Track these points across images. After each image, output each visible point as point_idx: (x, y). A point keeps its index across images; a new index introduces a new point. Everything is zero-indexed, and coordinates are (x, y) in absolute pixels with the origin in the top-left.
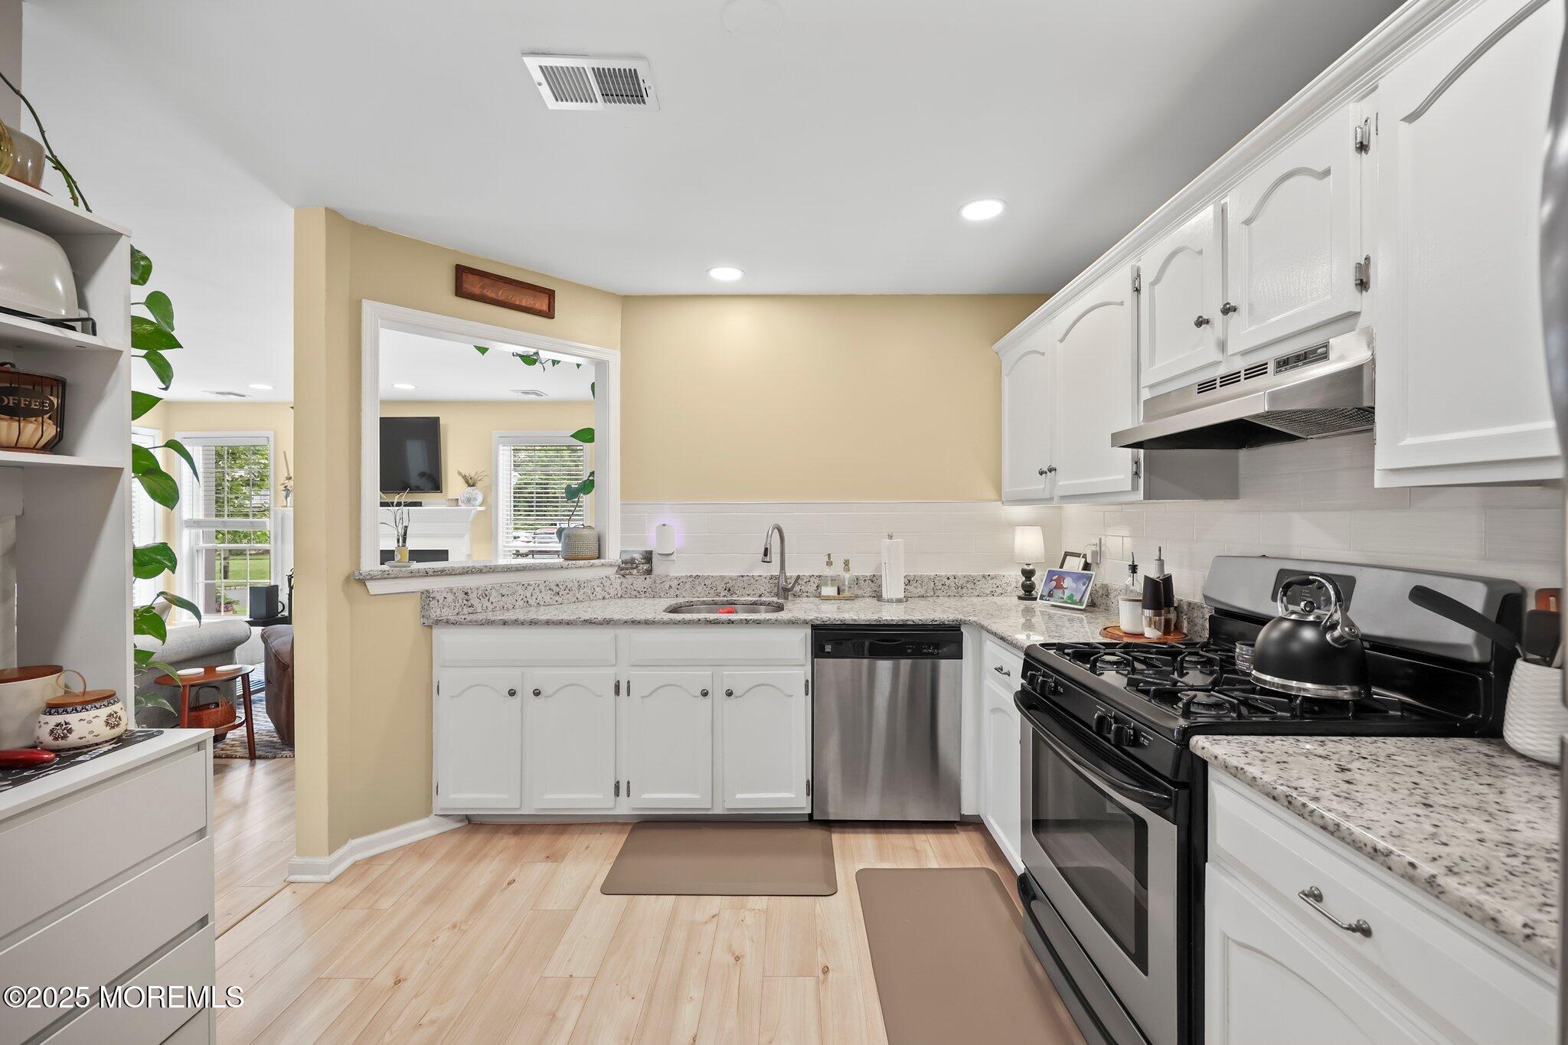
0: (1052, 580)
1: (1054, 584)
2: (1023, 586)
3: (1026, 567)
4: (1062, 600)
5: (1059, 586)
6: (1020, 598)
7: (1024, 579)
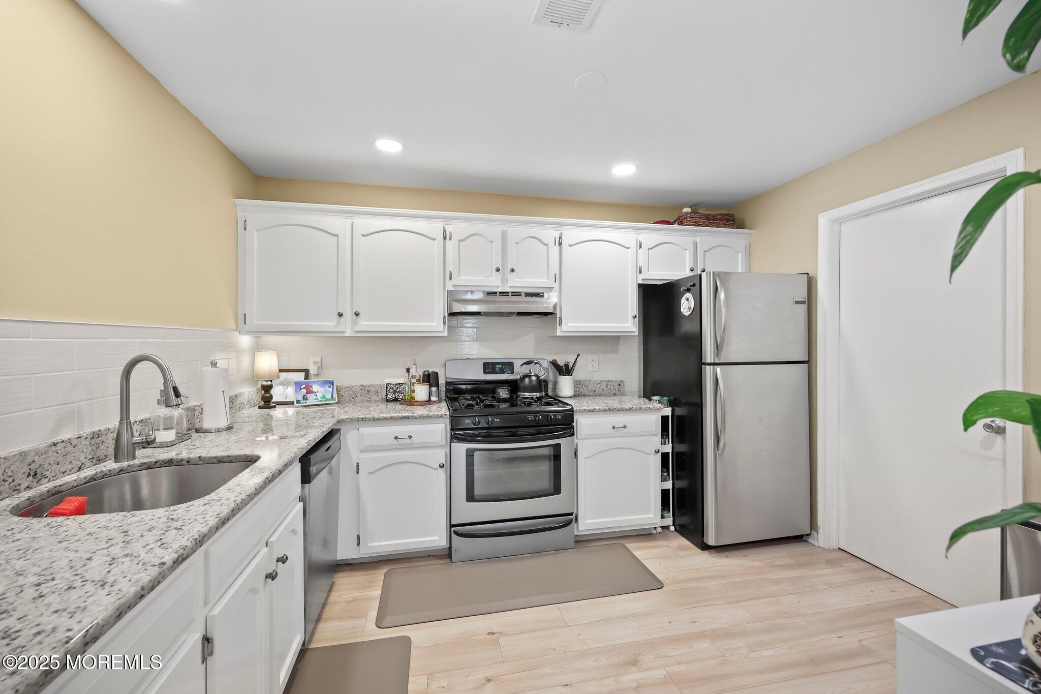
0: (301, 389)
1: (304, 391)
2: (263, 398)
3: (265, 383)
4: (317, 400)
5: (309, 392)
6: (260, 408)
7: (263, 392)
